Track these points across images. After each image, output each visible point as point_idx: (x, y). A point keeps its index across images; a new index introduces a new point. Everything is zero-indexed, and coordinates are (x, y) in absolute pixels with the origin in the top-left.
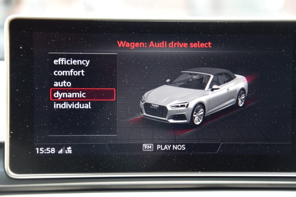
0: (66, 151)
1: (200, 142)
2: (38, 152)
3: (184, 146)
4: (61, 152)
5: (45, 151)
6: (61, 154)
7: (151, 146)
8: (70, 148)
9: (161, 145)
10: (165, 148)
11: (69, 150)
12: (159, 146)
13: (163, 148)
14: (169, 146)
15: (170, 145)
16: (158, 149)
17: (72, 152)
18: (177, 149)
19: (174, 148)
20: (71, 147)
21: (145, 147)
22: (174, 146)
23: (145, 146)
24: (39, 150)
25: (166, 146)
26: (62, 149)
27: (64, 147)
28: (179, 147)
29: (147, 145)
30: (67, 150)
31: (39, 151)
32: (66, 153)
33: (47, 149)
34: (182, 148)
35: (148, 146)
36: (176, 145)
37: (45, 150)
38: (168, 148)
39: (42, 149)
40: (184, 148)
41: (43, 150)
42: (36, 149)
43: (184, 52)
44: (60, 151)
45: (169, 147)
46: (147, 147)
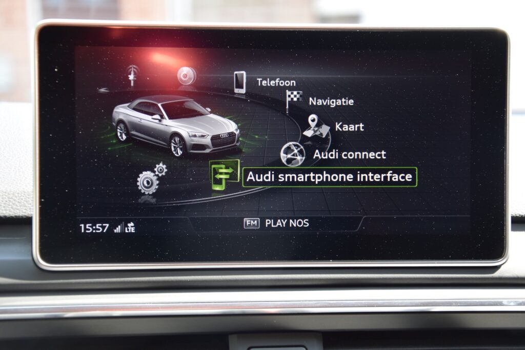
0: (126, 228)
1: (330, 214)
2: (83, 231)
3: (306, 221)
4: (118, 230)
5: (93, 229)
6: (118, 233)
7: (256, 222)
8: (132, 224)
9: (272, 220)
10: (278, 224)
11: (131, 228)
12: (268, 222)
13: (275, 224)
14: (284, 221)
15: (286, 220)
16: (267, 226)
17: (135, 230)
18: (296, 225)
19: (292, 224)
20: (134, 223)
21: (248, 223)
22: (291, 221)
23: (248, 221)
24: (85, 227)
25: (279, 220)
26: (119, 226)
27: (123, 223)
28: (300, 223)
29: (251, 220)
30: (128, 227)
31: (85, 229)
32: (126, 231)
33: (97, 225)
34: (304, 224)
35: (252, 222)
36: (295, 220)
37: (94, 227)
38: (282, 224)
39: (89, 226)
40: (307, 225)
41: (92, 227)
42: (81, 225)
43: (307, 78)
44: (117, 228)
45: (284, 223)
46: (250, 222)
